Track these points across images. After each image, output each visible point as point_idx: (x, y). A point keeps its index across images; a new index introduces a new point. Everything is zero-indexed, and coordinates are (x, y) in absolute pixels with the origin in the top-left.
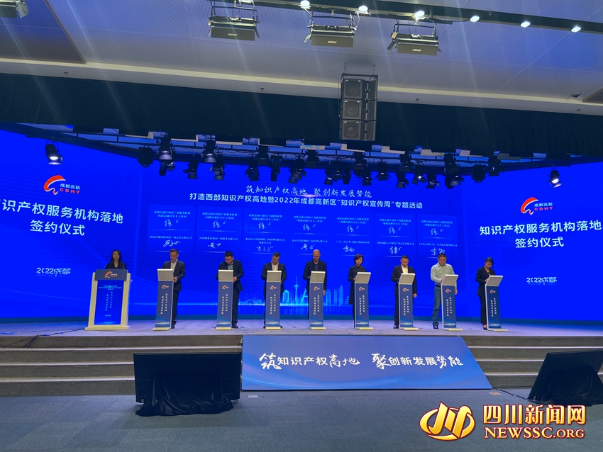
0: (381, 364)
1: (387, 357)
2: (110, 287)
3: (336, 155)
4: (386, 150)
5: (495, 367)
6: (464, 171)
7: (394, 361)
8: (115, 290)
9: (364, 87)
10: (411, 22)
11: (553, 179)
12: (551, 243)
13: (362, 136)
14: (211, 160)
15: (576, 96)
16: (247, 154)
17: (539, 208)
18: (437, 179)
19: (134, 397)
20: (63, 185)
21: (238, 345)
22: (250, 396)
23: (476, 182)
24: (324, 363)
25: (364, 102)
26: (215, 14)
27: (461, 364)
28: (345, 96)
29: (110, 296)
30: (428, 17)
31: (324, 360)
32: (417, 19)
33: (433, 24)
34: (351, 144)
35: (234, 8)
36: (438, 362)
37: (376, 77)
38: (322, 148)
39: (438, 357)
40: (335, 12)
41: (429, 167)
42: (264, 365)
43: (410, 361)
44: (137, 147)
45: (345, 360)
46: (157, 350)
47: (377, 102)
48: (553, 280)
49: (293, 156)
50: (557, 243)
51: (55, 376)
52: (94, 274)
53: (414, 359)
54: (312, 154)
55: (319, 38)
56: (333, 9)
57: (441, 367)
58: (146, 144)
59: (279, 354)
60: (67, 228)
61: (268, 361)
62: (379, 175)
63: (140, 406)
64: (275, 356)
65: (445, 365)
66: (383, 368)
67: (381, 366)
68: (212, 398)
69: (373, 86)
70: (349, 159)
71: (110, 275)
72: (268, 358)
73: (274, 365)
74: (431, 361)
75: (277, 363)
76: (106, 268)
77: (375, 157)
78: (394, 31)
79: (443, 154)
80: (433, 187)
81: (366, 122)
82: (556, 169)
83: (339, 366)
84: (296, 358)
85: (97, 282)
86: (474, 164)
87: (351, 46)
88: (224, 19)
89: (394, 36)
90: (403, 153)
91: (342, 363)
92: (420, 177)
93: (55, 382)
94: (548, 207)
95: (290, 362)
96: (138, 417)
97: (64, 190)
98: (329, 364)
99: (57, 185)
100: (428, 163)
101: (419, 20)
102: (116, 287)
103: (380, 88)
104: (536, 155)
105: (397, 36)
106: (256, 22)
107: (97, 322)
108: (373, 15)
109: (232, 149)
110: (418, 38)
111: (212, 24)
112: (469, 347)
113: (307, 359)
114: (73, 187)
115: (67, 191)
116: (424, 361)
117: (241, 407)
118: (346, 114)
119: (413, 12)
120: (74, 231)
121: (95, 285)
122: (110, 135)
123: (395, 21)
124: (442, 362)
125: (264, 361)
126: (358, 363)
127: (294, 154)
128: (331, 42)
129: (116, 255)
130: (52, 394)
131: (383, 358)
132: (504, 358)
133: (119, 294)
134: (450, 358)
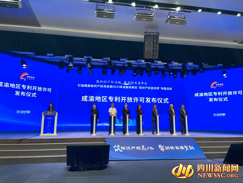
0: (162, 149)
1: (165, 146)
2: (49, 118)
3: (138, 64)
4: (160, 62)
5: (207, 150)
6: (189, 71)
7: (167, 148)
8: (51, 120)
9: (154, 37)
10: (175, 12)
11: (224, 74)
12: (223, 100)
13: (153, 57)
14: (89, 66)
15: (235, 42)
16: (102, 64)
17: (218, 85)
18: (177, 74)
19: (66, 163)
20: (28, 77)
21: (104, 142)
22: (112, 163)
23: (194, 75)
24: (140, 149)
25: (154, 43)
26: (98, 8)
27: (194, 149)
28: (146, 41)
29: (49, 122)
30: (182, 10)
31: (139, 148)
32: (177, 11)
33: (184, 13)
34: (146, 60)
35: (105, 5)
36: (185, 148)
37: (159, 33)
38: (134, 61)
39: (185, 146)
40: (145, 8)
41: (174, 69)
42: (116, 150)
43: (174, 148)
44: (58, 61)
45: (148, 148)
46: (72, 144)
47: (159, 43)
48: (224, 114)
49: (121, 65)
50: (225, 100)
51: (31, 155)
52: (43, 113)
53: (175, 147)
54: (129, 64)
55: (139, 18)
56: (144, 6)
57: (186, 150)
58: (62, 60)
59: (121, 145)
60: (29, 94)
61: (117, 148)
62: (155, 72)
63: (69, 167)
64: (119, 146)
65: (188, 149)
66: (163, 151)
67: (162, 150)
68: (99, 164)
69: (157, 37)
70: (143, 66)
71: (49, 113)
72: (117, 147)
73: (119, 150)
74: (182, 148)
75: (121, 149)
76: (47, 110)
77: (153, 65)
78: (168, 15)
79: (182, 64)
80: (176, 77)
81: (155, 51)
82: (224, 70)
83: (146, 150)
84: (128, 147)
85: (44, 116)
86: (192, 68)
87: (152, 21)
88: (101, 10)
89: (168, 17)
90: (166, 63)
91: (147, 149)
92: (172, 73)
93: (31, 158)
94: (222, 85)
95: (126, 149)
96: (69, 172)
97: (28, 79)
98: (142, 149)
99: (25, 77)
100: (175, 68)
101: (179, 11)
102: (52, 118)
103: (160, 38)
104: (219, 65)
105: (170, 17)
106: (114, 11)
107: (44, 133)
108: (160, 9)
109: (96, 62)
110: (178, 18)
111: (97, 12)
112: (196, 142)
113: (133, 147)
114: (32, 77)
115: (29, 79)
116: (179, 148)
117: (110, 167)
118: (147, 48)
119: (176, 8)
120: (32, 95)
121: (43, 117)
122: (50, 56)
123: (168, 11)
124: (187, 148)
125: (115, 148)
126: (153, 149)
127: (121, 64)
128: (144, 19)
129: (51, 105)
130: (30, 163)
131: (163, 147)
132: (210, 146)
133: (53, 121)
134: (189, 146)
